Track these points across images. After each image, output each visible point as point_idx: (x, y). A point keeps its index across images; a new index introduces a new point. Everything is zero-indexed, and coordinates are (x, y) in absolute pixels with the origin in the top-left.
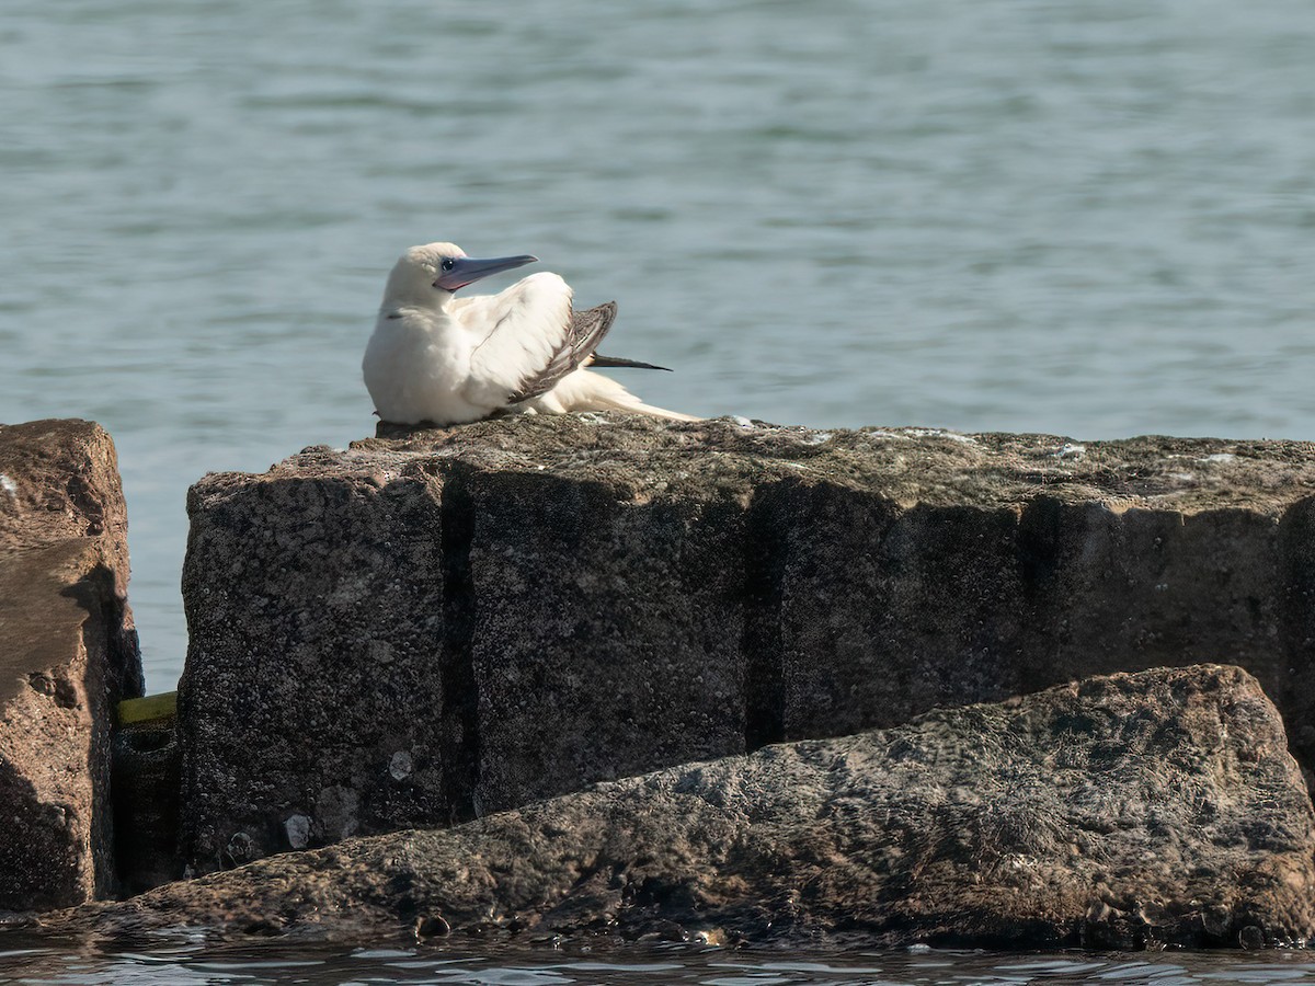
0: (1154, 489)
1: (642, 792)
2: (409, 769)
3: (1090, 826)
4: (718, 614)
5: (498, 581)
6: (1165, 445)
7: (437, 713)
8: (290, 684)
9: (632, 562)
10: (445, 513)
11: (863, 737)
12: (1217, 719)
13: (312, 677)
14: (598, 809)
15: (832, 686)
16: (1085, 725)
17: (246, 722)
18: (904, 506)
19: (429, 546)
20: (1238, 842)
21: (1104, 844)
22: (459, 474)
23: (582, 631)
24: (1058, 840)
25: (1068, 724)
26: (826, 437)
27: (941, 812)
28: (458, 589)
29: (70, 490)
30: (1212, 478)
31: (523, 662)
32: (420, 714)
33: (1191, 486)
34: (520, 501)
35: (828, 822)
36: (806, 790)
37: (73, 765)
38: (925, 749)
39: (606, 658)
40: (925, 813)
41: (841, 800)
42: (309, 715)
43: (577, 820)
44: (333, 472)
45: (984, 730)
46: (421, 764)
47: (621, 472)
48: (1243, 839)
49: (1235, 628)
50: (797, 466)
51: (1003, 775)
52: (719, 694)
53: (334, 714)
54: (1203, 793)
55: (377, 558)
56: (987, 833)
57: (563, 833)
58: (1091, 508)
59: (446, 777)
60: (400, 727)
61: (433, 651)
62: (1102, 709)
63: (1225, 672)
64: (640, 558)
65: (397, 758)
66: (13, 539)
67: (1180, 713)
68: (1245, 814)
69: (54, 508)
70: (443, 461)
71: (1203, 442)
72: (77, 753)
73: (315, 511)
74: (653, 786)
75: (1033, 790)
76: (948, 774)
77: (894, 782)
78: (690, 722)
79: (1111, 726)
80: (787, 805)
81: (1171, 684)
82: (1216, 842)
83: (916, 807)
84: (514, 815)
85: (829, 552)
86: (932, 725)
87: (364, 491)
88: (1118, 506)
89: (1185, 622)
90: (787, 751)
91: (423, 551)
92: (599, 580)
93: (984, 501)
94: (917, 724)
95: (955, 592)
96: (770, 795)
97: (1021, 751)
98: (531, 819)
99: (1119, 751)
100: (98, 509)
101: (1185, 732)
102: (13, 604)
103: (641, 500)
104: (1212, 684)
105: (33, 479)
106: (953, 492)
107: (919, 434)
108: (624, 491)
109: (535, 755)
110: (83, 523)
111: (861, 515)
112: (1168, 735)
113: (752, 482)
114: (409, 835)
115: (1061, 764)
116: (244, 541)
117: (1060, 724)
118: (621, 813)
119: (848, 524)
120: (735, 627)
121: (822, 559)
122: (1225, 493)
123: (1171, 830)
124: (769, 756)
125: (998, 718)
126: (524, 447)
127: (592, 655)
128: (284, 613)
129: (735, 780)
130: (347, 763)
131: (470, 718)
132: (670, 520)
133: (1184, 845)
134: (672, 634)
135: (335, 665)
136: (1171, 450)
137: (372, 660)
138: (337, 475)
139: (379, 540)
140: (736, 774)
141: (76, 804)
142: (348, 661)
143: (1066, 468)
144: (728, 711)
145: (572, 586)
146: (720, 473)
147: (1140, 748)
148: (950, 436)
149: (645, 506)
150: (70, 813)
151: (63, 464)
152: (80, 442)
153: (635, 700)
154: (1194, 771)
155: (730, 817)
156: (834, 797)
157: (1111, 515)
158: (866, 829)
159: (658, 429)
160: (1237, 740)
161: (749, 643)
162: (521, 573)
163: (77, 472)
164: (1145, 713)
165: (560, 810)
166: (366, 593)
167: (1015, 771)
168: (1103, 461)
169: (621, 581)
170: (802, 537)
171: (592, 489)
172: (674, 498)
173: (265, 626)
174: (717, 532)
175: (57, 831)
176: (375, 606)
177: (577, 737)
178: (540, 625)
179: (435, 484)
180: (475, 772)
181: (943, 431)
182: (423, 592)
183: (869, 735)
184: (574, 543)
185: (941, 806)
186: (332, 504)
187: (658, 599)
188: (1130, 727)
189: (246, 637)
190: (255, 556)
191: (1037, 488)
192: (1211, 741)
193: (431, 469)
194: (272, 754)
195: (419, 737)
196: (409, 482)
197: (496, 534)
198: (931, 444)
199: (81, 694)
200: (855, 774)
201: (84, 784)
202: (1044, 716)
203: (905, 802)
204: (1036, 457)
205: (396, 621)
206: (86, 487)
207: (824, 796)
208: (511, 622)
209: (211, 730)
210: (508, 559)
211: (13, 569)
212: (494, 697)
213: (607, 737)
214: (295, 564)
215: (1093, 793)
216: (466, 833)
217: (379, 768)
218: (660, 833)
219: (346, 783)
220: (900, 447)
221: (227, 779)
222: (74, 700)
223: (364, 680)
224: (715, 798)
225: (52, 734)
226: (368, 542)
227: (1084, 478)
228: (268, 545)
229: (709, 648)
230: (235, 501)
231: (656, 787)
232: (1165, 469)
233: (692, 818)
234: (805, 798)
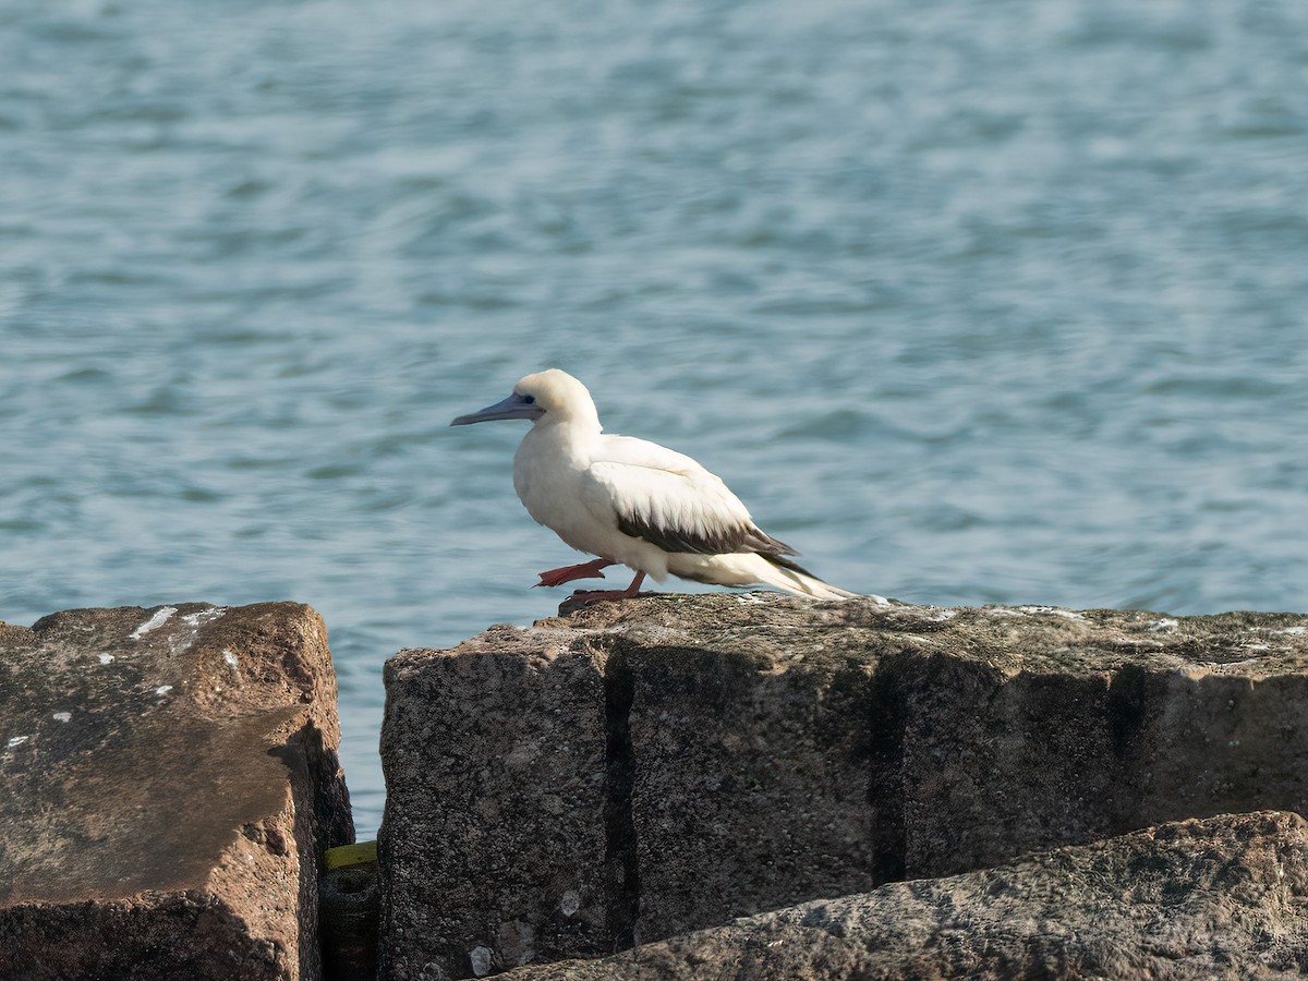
0: (1232, 658)
1: (774, 926)
2: (577, 905)
3: (1161, 953)
4: (846, 769)
5: (654, 741)
6: (1249, 619)
7: (601, 857)
8: (475, 832)
9: (771, 724)
10: (608, 683)
11: (968, 876)
12: (1275, 860)
13: (493, 827)
14: (736, 941)
15: (946, 833)
16: (1160, 864)
17: (436, 866)
18: (1009, 674)
19: (595, 712)
20: (1291, 967)
21: (1174, 969)
22: (622, 649)
23: (728, 784)
24: (1132, 965)
25: (1146, 864)
26: (951, 614)
27: (1032, 943)
28: (619, 749)
29: (285, 664)
30: (1283, 648)
31: (676, 812)
32: (586, 858)
33: (1263, 654)
34: (673, 672)
35: (934, 950)
36: (916, 923)
37: (281, 905)
38: (1020, 887)
39: (750, 809)
40: (1018, 943)
41: (946, 932)
42: (490, 859)
43: (716, 950)
44: (512, 647)
45: (1072, 869)
46: (588, 902)
47: (763, 645)
48: (1295, 964)
49: (1297, 780)
50: (916, 640)
51: (1087, 909)
52: (848, 839)
53: (512, 858)
54: (1261, 924)
55: (548, 724)
56: (1070, 960)
57: (704, 962)
58: (1172, 674)
59: (610, 913)
60: (570, 870)
61: (598, 804)
62: (1175, 851)
63: (1282, 818)
64: (779, 721)
65: (567, 896)
66: (233, 707)
67: (1242, 854)
68: (1296, 942)
69: (270, 679)
70: (607, 637)
71: (1282, 616)
72: (285, 894)
73: (494, 682)
74: (784, 920)
75: (1112, 922)
76: (1040, 909)
77: (992, 916)
78: (822, 864)
79: (1182, 865)
80: (899, 935)
81: (1235, 828)
82: (1271, 966)
83: (1011, 936)
84: (662, 946)
85: (943, 714)
86: (1027, 865)
87: (536, 664)
88: (1196, 672)
89: (1255, 773)
90: (902, 890)
91: (589, 717)
92: (742, 739)
93: (1078, 670)
94: (1014, 865)
95: (1054, 749)
96: (885, 927)
97: (1104, 888)
98: (677, 950)
99: (1188, 888)
100: (309, 680)
101: (1246, 871)
102: (232, 764)
103: (779, 670)
104: (1271, 828)
105: (252, 654)
106: (1052, 662)
107: (1033, 610)
108: (764, 663)
109: (687, 893)
110: (296, 692)
111: (972, 683)
112: (1231, 874)
113: (877, 654)
114: (573, 964)
115: (1138, 899)
116: (431, 709)
117: (1138, 864)
118: (755, 944)
119: (960, 690)
120: (863, 781)
121: (938, 721)
122: (1291, 661)
123: (1232, 957)
124: (884, 894)
125: (1084, 859)
126: (685, 624)
127: (736, 807)
128: (468, 771)
129: (855, 914)
130: (524, 902)
131: (630, 863)
132: (804, 687)
133: (1243, 969)
134: (806, 787)
135: (513, 817)
136: (1252, 623)
137: (544, 811)
138: (513, 650)
139: (550, 708)
140: (855, 911)
141: (284, 939)
142: (523, 813)
143: (1159, 640)
144: (856, 855)
145: (718, 745)
146: (850, 646)
147: (1206, 885)
148: (1059, 612)
149: (782, 675)
150: (278, 946)
151: (279, 641)
152: (293, 622)
153: (775, 845)
154: (1254, 905)
155: (850, 947)
156: (941, 929)
157: (1189, 681)
158: (967, 957)
159: (806, 607)
160: (1291, 877)
161: (875, 794)
162: (674, 733)
163: (291, 648)
164: (1211, 854)
165: (702, 942)
166: (539, 753)
167: (1097, 905)
168: (1193, 633)
169: (761, 741)
170: (920, 701)
171: (737, 662)
172: (808, 668)
173: (451, 782)
174: (846, 697)
175: (266, 962)
176: (546, 765)
177: (724, 877)
178: (691, 780)
179: (601, 657)
180: (635, 908)
181: (1054, 608)
182: (589, 753)
183: (973, 874)
184: (720, 709)
185: (1032, 936)
186: (509, 676)
187: (793, 756)
188: (1198, 866)
189: (435, 792)
190: (442, 722)
191: (1128, 659)
192: (1268, 880)
193: (596, 645)
194: (458, 894)
195: (587, 879)
196: (575, 656)
197: (651, 700)
198: (1042, 619)
199: (290, 843)
200: (959, 909)
201: (291, 923)
202: (1124, 857)
203: (1001, 933)
204: (1135, 630)
205: (566, 778)
206: (299, 662)
207: (932, 928)
208: (665, 778)
209: (405, 873)
210: (663, 723)
211: (232, 734)
212: (650, 845)
213: (750, 877)
214: (477, 729)
215: (1164, 924)
216: (619, 962)
217: (550, 906)
218: (787, 960)
219: (523, 918)
220: (1014, 622)
221: (419, 916)
222: (283, 848)
223: (537, 828)
224: (837, 930)
225: (263, 877)
226: (540, 709)
227: (1172, 649)
228: (453, 713)
229: (839, 799)
230: (424, 674)
231: (787, 921)
232: (1243, 640)
233: (816, 948)
234: (915, 930)
